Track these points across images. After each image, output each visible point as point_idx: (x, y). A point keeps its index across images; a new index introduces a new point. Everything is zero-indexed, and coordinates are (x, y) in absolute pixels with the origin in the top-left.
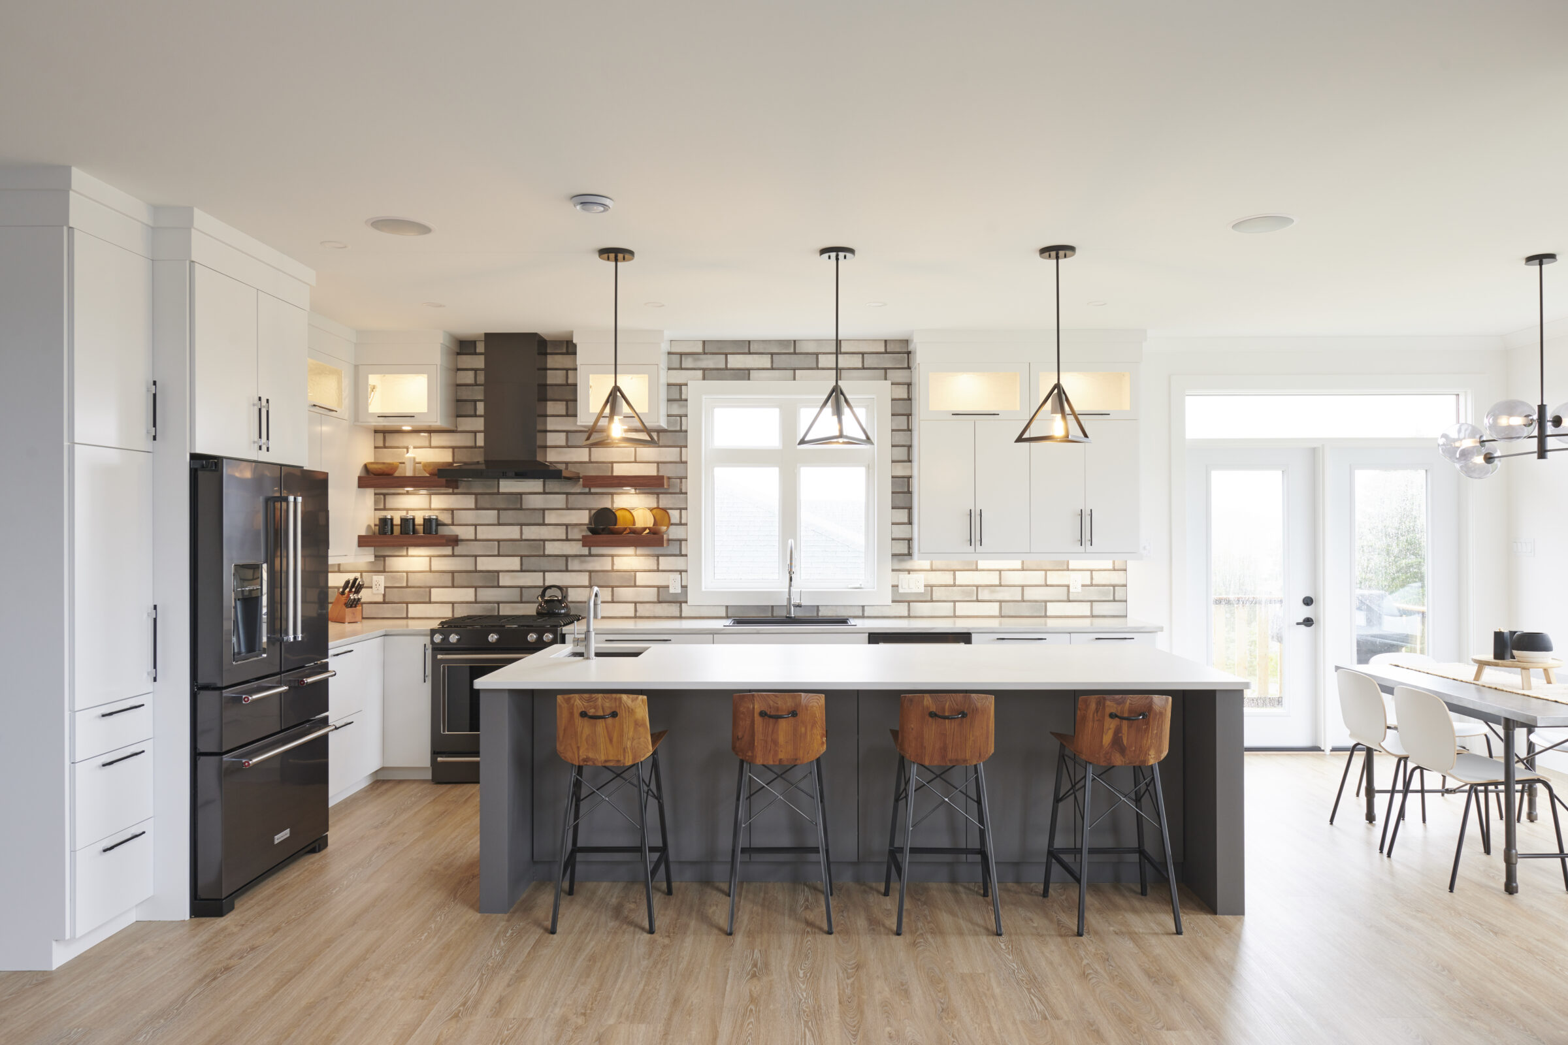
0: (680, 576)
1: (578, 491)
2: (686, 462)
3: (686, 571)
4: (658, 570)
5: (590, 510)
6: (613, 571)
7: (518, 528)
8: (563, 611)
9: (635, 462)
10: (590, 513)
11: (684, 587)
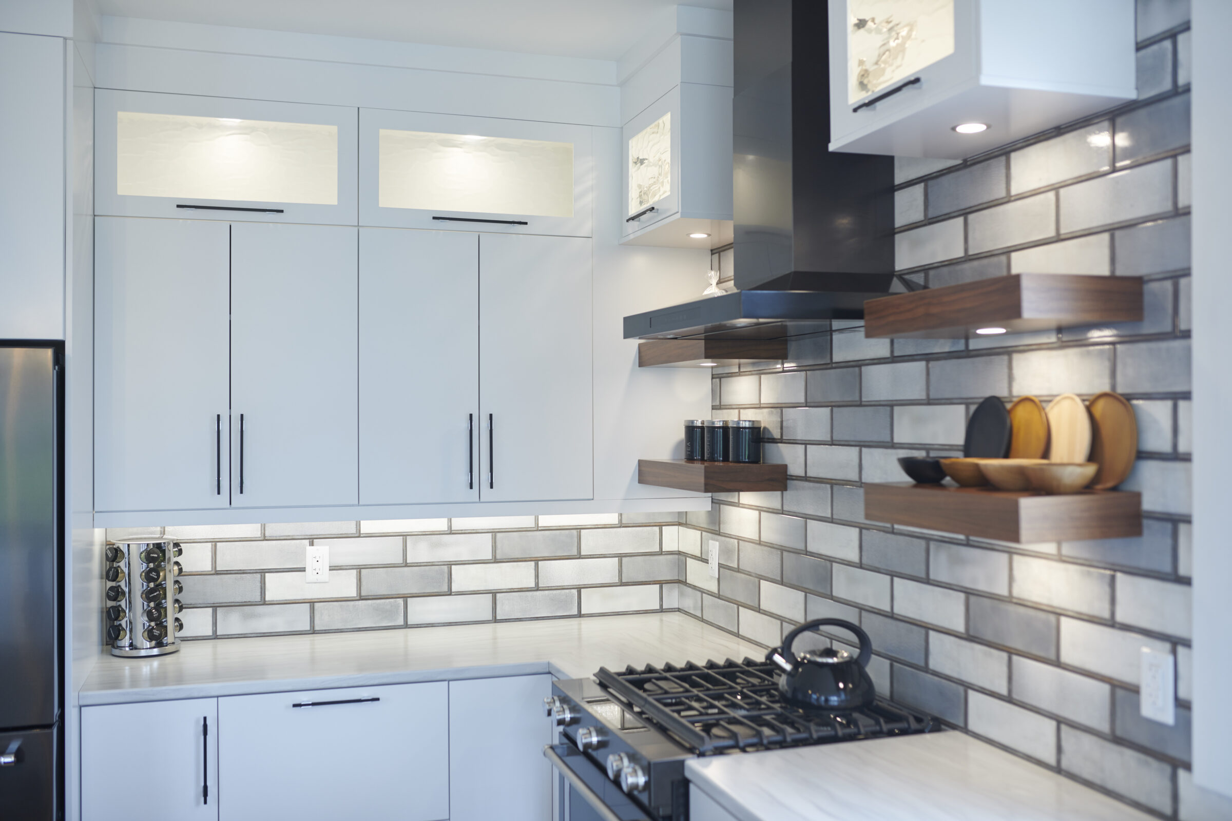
0: (1170, 659)
1: (947, 349)
2: (1187, 212)
3: (1187, 644)
4: (1111, 623)
5: (967, 405)
6: (1010, 599)
7: (855, 450)
8: (834, 700)
9: (1058, 238)
10: (967, 409)
11: (1183, 705)
